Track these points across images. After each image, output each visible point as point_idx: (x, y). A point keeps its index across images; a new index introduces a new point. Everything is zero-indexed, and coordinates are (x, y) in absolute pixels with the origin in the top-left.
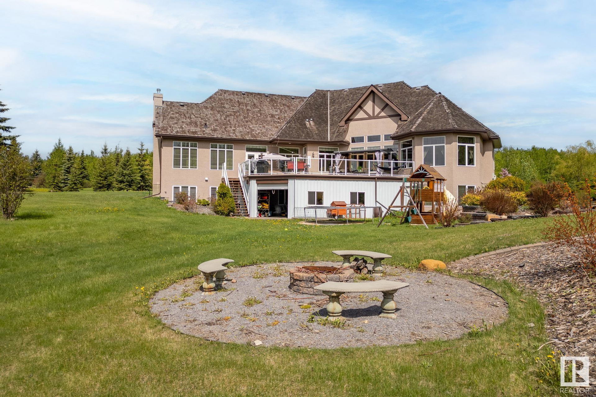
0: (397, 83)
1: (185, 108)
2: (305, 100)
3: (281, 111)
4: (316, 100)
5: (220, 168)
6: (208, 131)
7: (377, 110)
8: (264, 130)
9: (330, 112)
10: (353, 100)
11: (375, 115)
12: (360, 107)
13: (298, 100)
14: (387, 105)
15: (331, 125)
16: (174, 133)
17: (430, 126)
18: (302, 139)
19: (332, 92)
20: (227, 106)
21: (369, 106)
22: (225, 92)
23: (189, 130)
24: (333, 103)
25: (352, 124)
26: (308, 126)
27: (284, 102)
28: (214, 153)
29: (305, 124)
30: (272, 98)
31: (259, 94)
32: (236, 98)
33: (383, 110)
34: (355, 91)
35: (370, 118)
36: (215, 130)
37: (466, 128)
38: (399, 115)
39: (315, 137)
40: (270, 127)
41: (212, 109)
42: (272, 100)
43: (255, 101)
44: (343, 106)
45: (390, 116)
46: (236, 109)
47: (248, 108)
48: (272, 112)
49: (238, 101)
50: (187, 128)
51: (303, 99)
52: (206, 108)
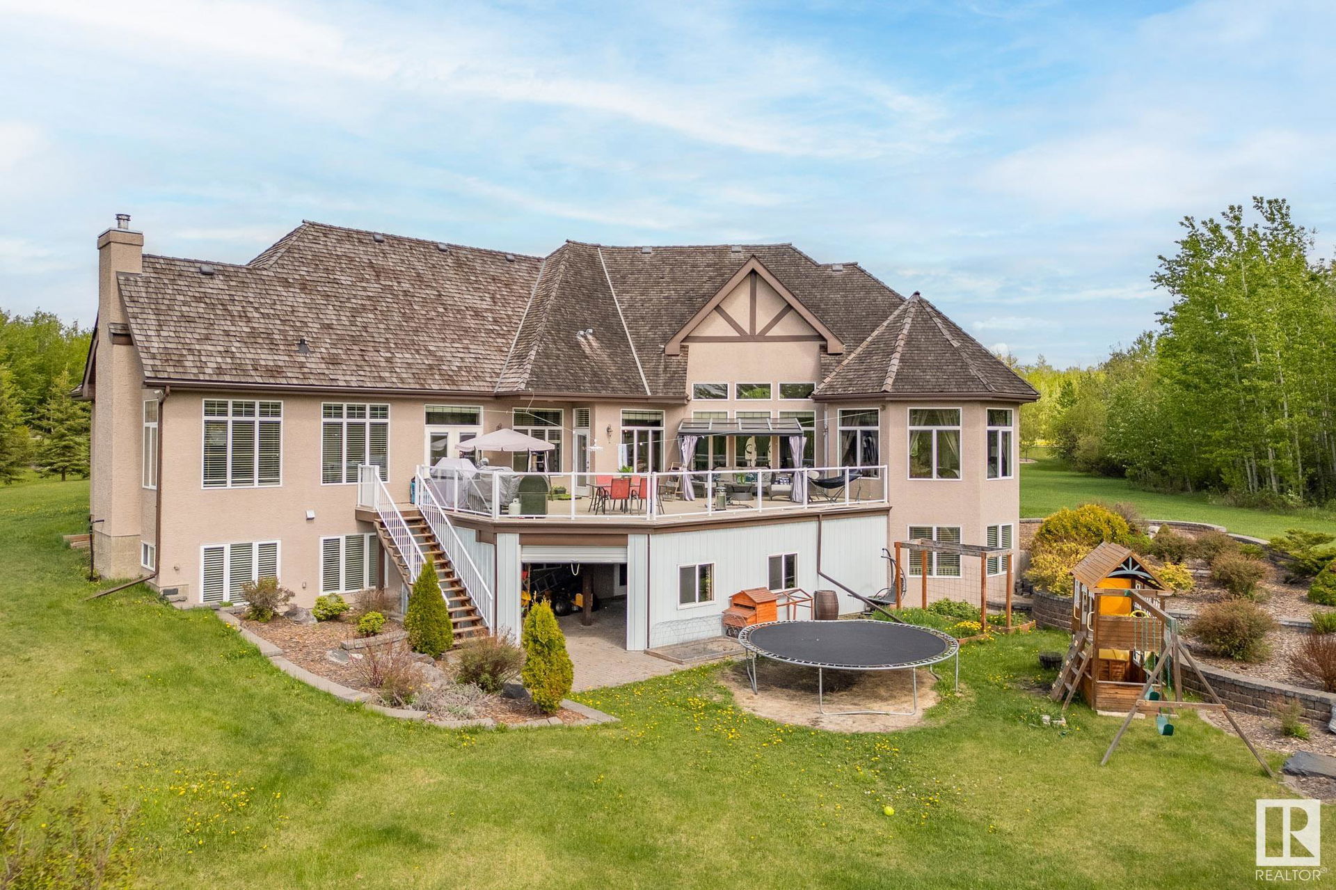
0: (777, 247)
1: (218, 282)
2: (543, 268)
3: (493, 298)
4: (576, 275)
5: (352, 478)
6: (313, 363)
7: (763, 319)
9: (624, 310)
10: (674, 280)
11: (758, 332)
12: (717, 309)
13: (524, 266)
14: (790, 308)
15: (639, 349)
16: (208, 374)
19: (612, 252)
20: (345, 280)
21: (739, 307)
22: (327, 230)
23: (257, 363)
24: (621, 280)
26: (588, 351)
27: (493, 270)
28: (332, 431)
29: (578, 345)
30: (460, 259)
31: (420, 243)
32: (362, 254)
33: (778, 319)
35: (743, 338)
36: (333, 361)
38: (822, 339)
39: (615, 382)
40: (480, 352)
41: (303, 288)
42: (460, 264)
43: (419, 266)
44: (653, 294)
45: (798, 338)
46: (374, 288)
47: (406, 286)
48: (473, 300)
49: (371, 265)
50: (247, 355)
51: (534, 263)
52: (286, 283)
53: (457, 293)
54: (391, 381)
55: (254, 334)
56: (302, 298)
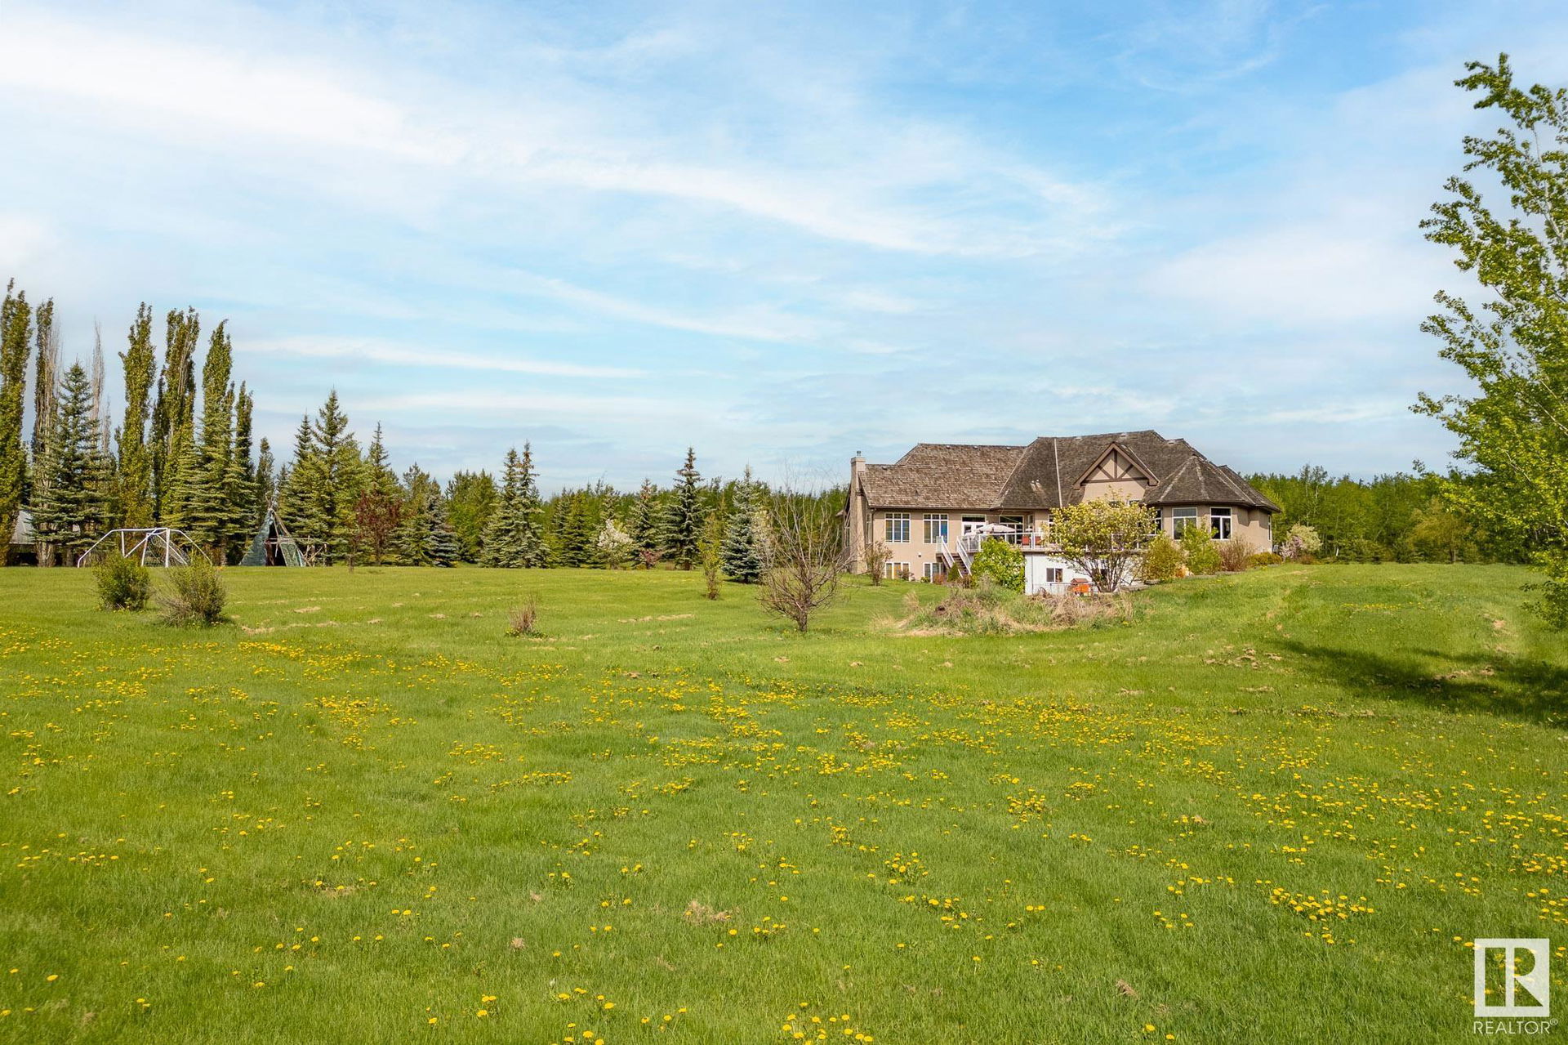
0: (1145, 432)
1: (888, 472)
2: (1025, 451)
3: (996, 469)
4: (1040, 453)
5: (934, 542)
6: (920, 499)
7: (1120, 471)
8: (981, 496)
9: (1059, 470)
10: (1088, 453)
11: (1118, 476)
12: (1099, 467)
13: (1015, 452)
14: (1132, 466)
15: (1062, 487)
16: (887, 505)
17: (1181, 496)
18: (1029, 506)
19: (1061, 440)
20: (933, 466)
21: (1110, 466)
22: (926, 446)
23: (902, 500)
24: (1062, 455)
25: (1088, 486)
26: (1034, 489)
27: (999, 456)
28: (927, 523)
29: (1030, 487)
30: (984, 451)
31: (966, 446)
32: (941, 455)
33: (1127, 471)
34: (1091, 441)
35: (1111, 480)
36: (927, 498)
37: (1219, 499)
38: (1147, 479)
39: (1045, 503)
40: (987, 492)
41: (918, 471)
42: (983, 454)
43: (965, 458)
44: (1076, 461)
45: (1136, 479)
46: (944, 469)
47: (958, 467)
48: (986, 470)
49: (944, 459)
50: (898, 497)
51: (1020, 449)
52: (911, 470)
53: (981, 468)
54: (948, 505)
55: (900, 490)
56: (917, 475)
